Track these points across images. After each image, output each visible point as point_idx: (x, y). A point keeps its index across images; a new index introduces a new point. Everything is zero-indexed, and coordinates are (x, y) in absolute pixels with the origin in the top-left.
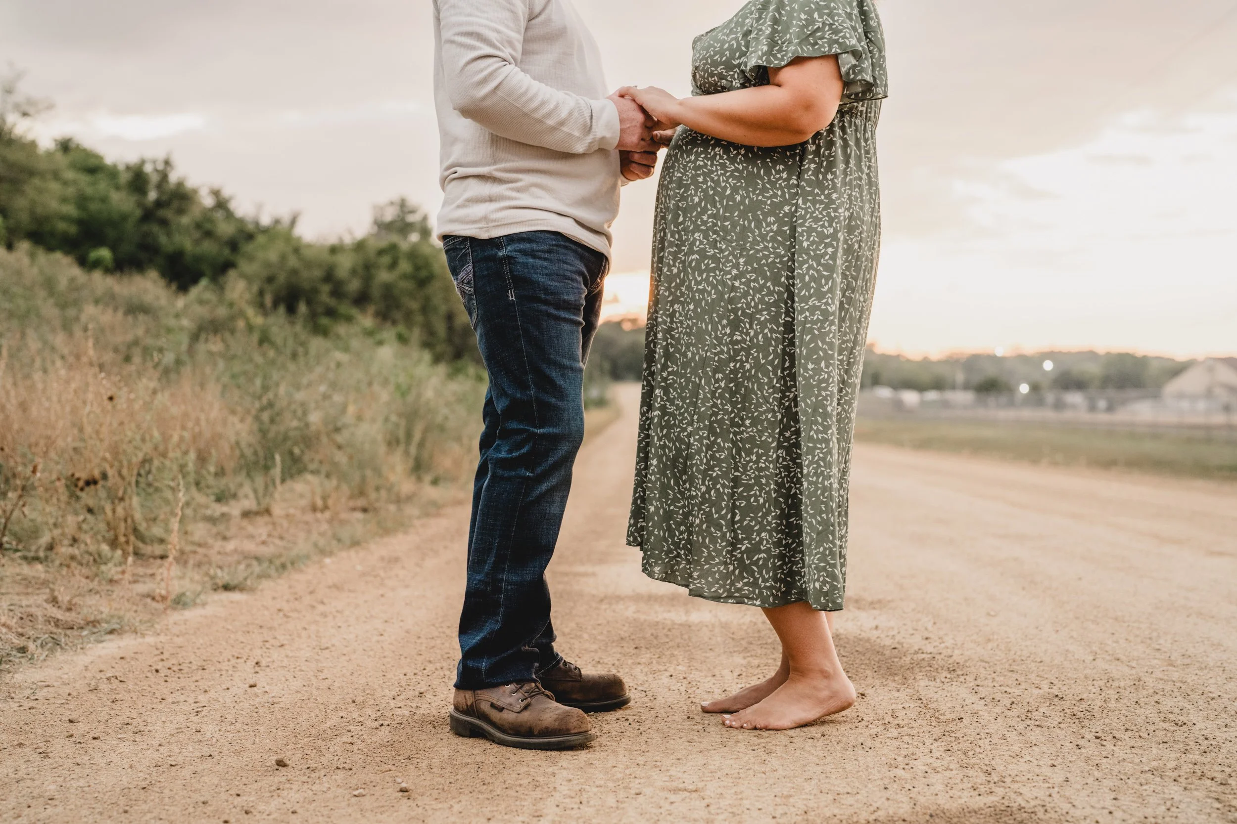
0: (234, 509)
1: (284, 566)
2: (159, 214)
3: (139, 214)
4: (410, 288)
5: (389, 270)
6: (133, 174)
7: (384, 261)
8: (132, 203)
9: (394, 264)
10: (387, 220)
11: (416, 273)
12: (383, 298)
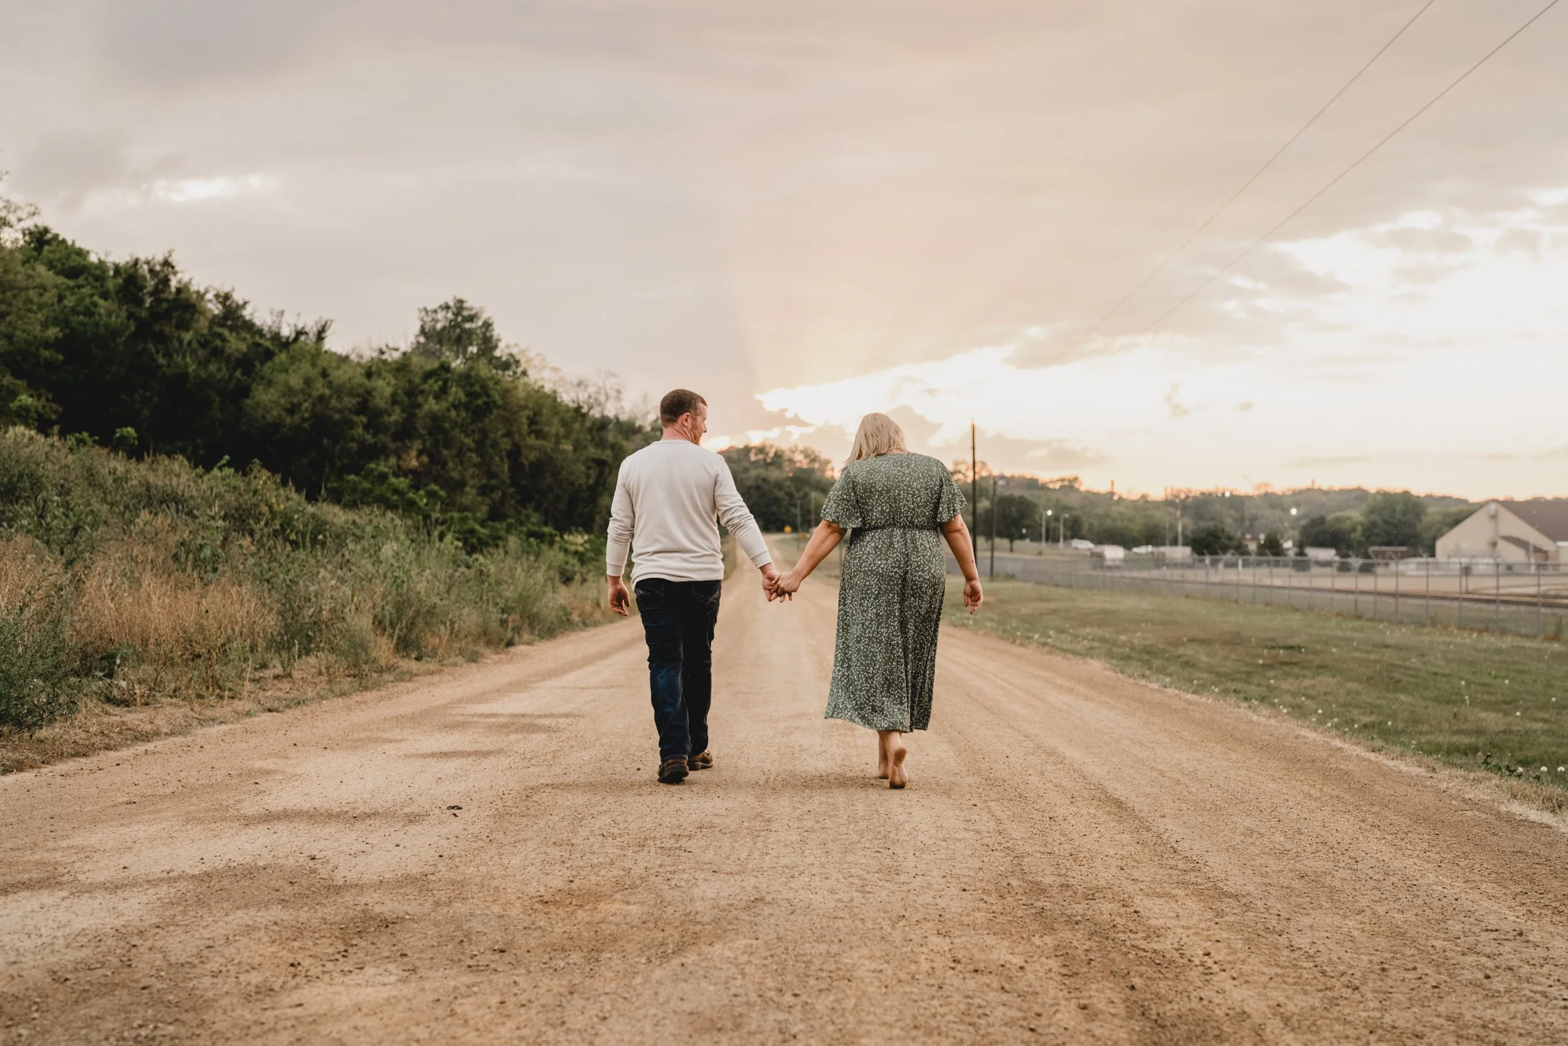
0: (268, 673)
1: (299, 703)
2: (157, 327)
3: (133, 328)
4: (464, 420)
5: (437, 397)
6: (124, 276)
7: (431, 386)
8: (123, 314)
9: (444, 390)
10: (439, 326)
11: (471, 402)
12: (430, 433)
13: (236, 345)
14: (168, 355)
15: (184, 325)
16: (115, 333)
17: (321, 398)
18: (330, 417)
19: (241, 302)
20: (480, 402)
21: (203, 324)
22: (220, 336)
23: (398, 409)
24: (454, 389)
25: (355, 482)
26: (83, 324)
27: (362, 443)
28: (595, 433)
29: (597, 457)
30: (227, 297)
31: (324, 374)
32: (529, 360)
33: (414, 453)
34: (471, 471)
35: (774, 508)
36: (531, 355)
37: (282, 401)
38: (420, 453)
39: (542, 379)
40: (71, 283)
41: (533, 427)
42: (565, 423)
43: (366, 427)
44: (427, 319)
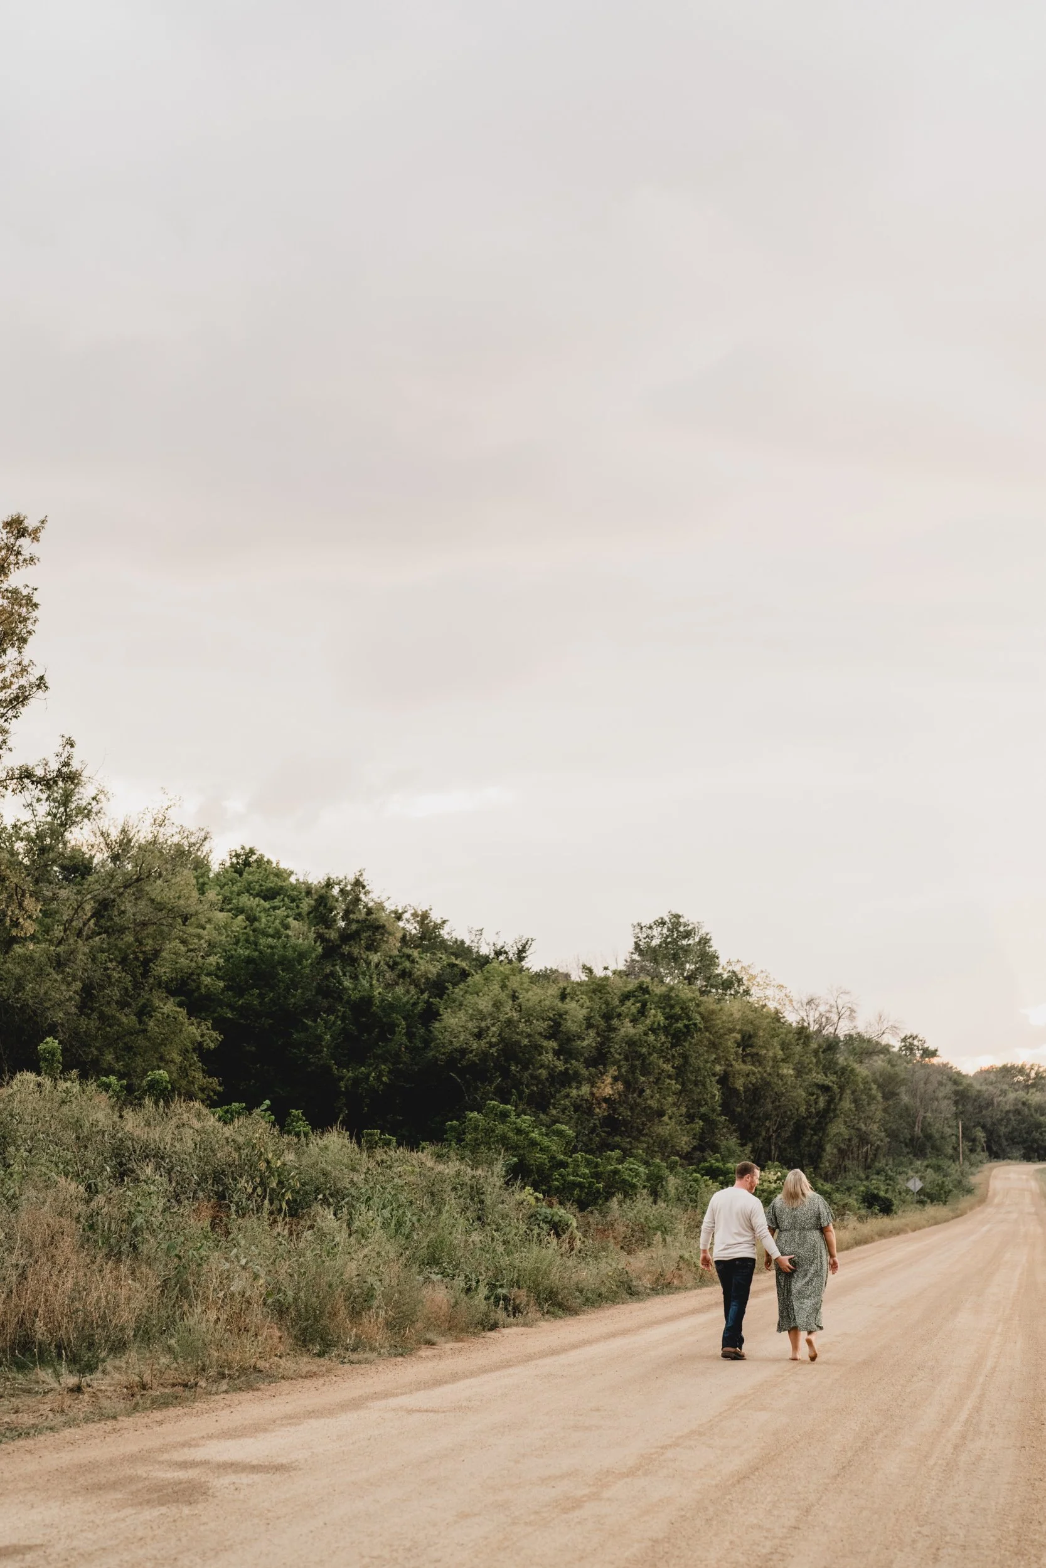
2: (346, 949)
3: (320, 950)
4: (663, 1044)
5: (634, 1021)
6: (315, 897)
7: (629, 1008)
8: (312, 935)
9: (642, 1012)
10: (655, 942)
11: (670, 1025)
12: (626, 1059)
13: (427, 966)
14: (355, 978)
15: (371, 947)
16: (302, 956)
17: (509, 1022)
18: (518, 1042)
19: (439, 921)
20: (680, 1025)
21: (393, 945)
22: (408, 957)
23: (592, 1033)
24: (653, 1011)
25: (477, 1120)
26: (271, 947)
27: (551, 1070)
28: (822, 1056)
29: (820, 1082)
30: (425, 916)
31: (514, 997)
32: (752, 978)
33: (609, 1080)
34: (670, 1099)
35: (1036, 1135)
36: (754, 971)
37: (470, 1025)
38: (616, 1079)
39: (766, 998)
40: (267, 905)
41: (748, 1051)
42: (784, 1046)
43: (557, 1053)
44: (642, 936)
